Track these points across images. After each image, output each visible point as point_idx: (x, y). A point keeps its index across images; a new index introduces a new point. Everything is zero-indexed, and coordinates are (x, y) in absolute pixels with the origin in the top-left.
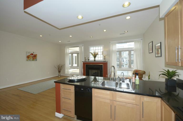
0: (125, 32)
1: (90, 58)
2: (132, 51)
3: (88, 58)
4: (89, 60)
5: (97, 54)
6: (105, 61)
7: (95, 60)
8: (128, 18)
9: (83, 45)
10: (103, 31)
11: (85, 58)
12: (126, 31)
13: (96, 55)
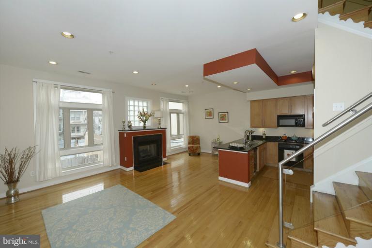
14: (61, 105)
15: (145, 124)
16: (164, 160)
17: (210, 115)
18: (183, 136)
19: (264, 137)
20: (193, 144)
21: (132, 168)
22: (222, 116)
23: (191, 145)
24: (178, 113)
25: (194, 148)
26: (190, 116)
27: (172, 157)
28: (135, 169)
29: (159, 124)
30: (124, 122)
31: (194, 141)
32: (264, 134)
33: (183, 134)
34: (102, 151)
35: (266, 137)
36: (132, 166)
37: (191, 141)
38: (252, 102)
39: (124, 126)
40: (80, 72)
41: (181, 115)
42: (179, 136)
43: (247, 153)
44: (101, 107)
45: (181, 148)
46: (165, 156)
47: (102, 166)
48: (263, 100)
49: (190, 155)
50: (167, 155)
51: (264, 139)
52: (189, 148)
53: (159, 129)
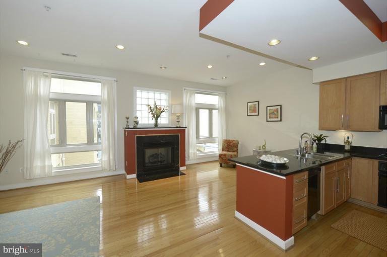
2: (213, 111)
3: (136, 118)
4: (137, 123)
6: (178, 126)
7: (156, 125)
14: (51, 96)
15: (157, 122)
16: (182, 169)
17: (255, 111)
18: (217, 139)
19: (347, 147)
20: (228, 151)
21: (134, 176)
22: (272, 111)
23: (225, 153)
24: (211, 109)
25: (227, 156)
26: (227, 113)
27: (196, 166)
28: (138, 177)
29: (178, 122)
30: (128, 118)
31: (230, 146)
32: (348, 142)
33: (218, 137)
34: (101, 151)
35: (352, 147)
36: (135, 173)
37: (225, 147)
38: (323, 84)
39: (128, 122)
40: (63, 54)
41: (215, 112)
42: (211, 139)
43: (284, 178)
44: (99, 99)
45: (214, 156)
46: (184, 165)
47: (101, 169)
48: (346, 79)
49: (221, 165)
50: (187, 163)
51: (347, 151)
52: (220, 156)
53: (177, 127)
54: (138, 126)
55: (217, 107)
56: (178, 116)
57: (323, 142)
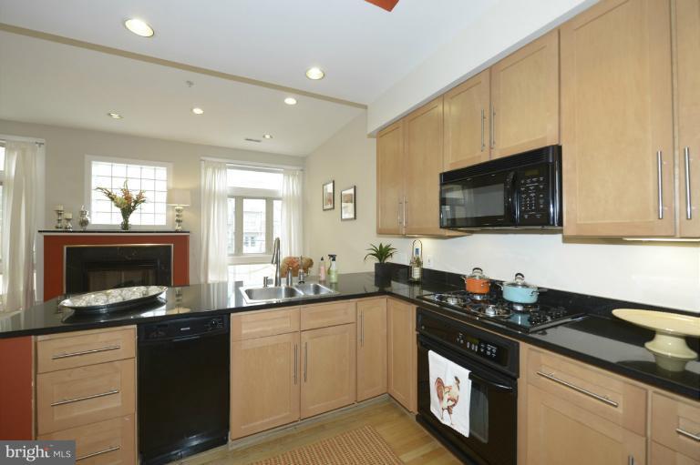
0: (264, 137)
1: (93, 215)
2: (275, 202)
3: (83, 213)
4: (85, 223)
5: (139, 200)
7: (125, 226)
8: (290, 101)
9: (43, 141)
10: (192, 110)
11: (59, 213)
12: (268, 137)
13: (136, 202)
54: (88, 228)
55: (280, 195)
56: (178, 211)
57: (389, 260)
